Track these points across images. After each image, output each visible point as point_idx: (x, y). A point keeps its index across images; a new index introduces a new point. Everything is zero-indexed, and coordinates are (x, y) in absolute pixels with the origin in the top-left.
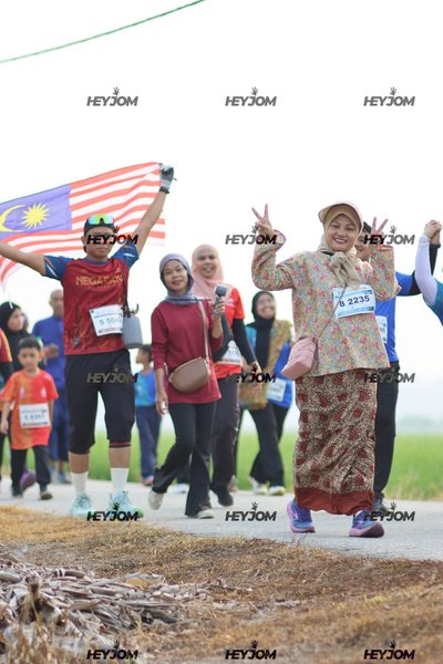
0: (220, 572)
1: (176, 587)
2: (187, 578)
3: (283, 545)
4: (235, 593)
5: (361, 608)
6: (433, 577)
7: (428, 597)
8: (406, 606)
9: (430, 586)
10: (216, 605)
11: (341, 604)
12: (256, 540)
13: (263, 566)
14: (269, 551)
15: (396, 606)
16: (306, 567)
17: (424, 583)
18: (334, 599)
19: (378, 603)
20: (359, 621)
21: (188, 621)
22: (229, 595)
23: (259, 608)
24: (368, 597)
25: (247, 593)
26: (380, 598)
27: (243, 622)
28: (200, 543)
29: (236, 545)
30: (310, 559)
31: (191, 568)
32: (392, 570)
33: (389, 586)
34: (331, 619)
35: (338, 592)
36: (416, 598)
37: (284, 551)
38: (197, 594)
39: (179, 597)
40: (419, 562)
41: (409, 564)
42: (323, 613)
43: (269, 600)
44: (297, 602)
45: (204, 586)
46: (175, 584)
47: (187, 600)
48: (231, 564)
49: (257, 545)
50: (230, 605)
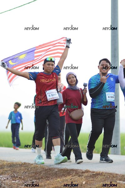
0: (15, 172)
1: (2, 176)
2: (5, 174)
3: (32, 164)
4: (18, 178)
5: (54, 182)
6: (74, 174)
7: (72, 180)
8: (66, 182)
9: (73, 176)
10: (13, 181)
11: (48, 181)
12: (25, 163)
13: (26, 170)
14: (28, 166)
15: (63, 182)
16: (38, 171)
17: (71, 176)
18: (46, 180)
19: (58, 181)
20: (53, 186)
21: (5, 186)
22: (17, 178)
23: (25, 182)
24: (56, 179)
25: (22, 178)
26: (59, 180)
27: (20, 186)
28: (9, 163)
29: (19, 164)
30: (40, 168)
31: (6, 171)
32: (62, 172)
33: (62, 176)
34: (45, 186)
35: (47, 178)
36: (69, 180)
37: (32, 166)
38: (8, 178)
39: (2, 179)
40: (70, 169)
41: (67, 170)
42: (43, 184)
43: (28, 180)
44: (36, 181)
45: (9, 176)
46: (1, 175)
47: (5, 180)
48: (17, 170)
49: (25, 164)
50: (17, 182)
